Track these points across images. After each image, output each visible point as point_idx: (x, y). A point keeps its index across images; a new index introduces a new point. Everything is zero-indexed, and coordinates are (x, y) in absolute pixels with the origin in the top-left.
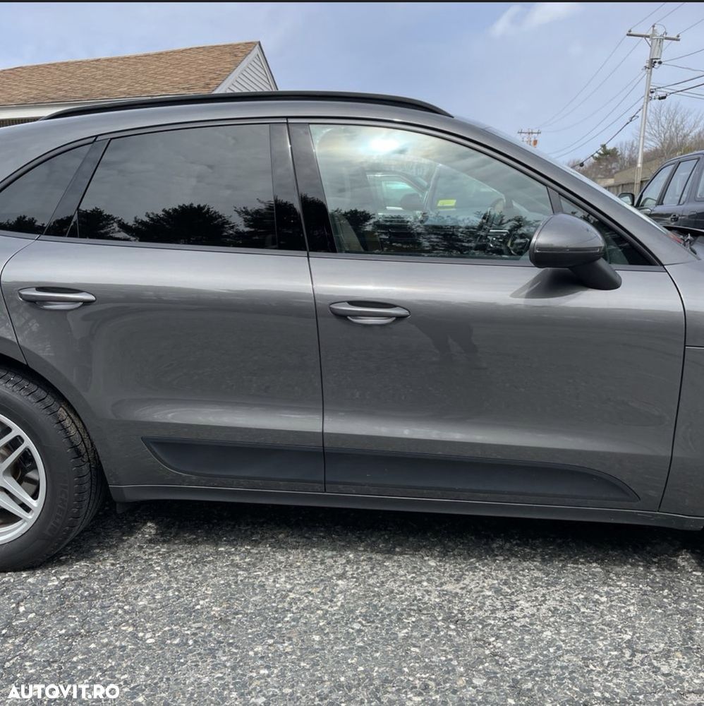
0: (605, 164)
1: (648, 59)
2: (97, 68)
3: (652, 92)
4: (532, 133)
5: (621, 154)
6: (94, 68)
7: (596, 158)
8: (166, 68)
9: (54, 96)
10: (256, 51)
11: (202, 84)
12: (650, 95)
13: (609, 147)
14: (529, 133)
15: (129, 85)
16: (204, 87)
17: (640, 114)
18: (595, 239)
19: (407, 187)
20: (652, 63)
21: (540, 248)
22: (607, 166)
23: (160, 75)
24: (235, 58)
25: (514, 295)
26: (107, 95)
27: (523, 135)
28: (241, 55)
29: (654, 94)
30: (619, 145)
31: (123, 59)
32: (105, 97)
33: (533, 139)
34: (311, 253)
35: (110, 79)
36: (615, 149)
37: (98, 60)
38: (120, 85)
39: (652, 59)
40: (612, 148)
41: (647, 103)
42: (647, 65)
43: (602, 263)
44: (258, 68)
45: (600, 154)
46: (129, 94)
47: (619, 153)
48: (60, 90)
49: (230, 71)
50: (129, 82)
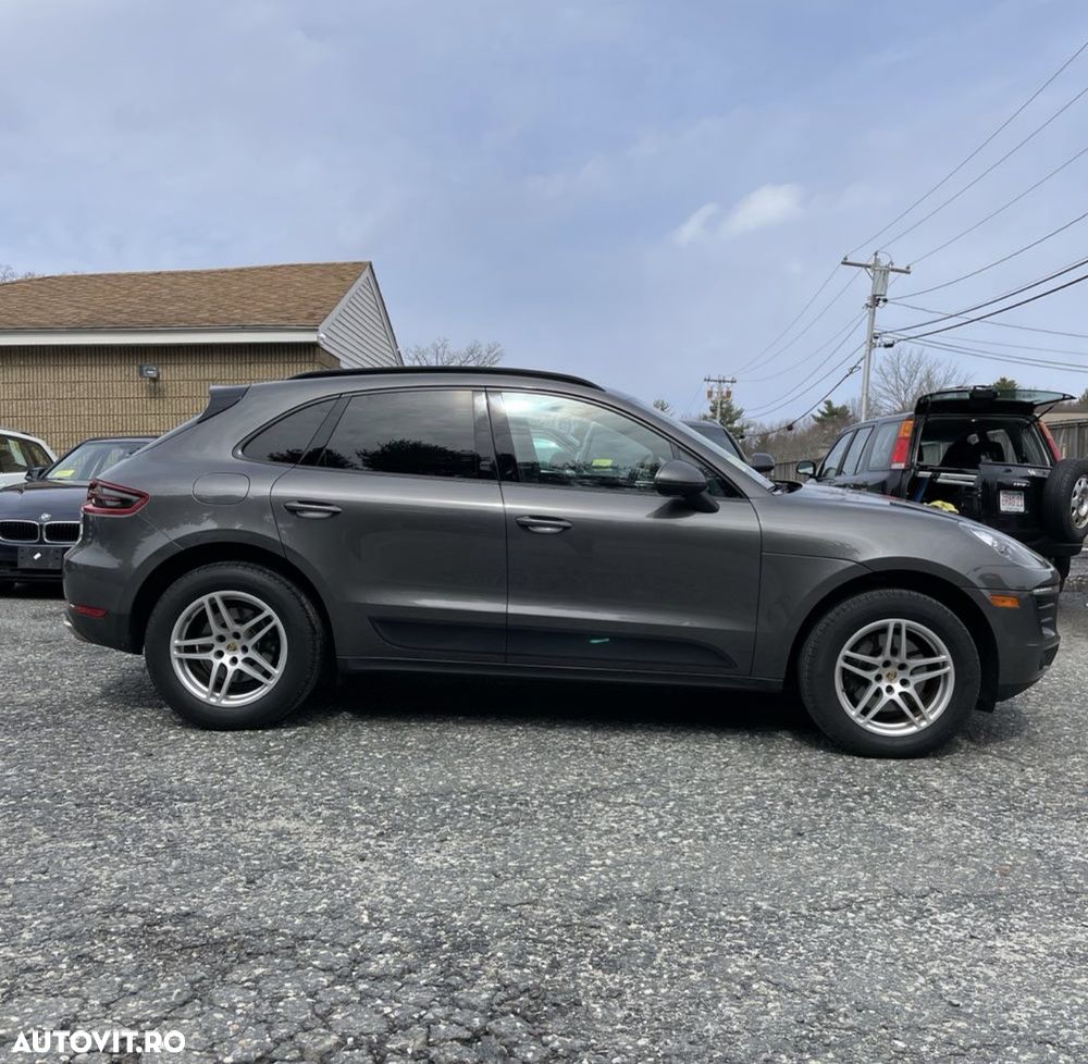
0: (831, 427)
1: (870, 295)
2: (161, 285)
3: (877, 338)
4: (724, 381)
5: (854, 414)
6: (155, 284)
7: (818, 420)
8: (254, 290)
9: (113, 320)
10: (367, 273)
11: (305, 314)
12: (874, 341)
13: (837, 404)
14: (720, 382)
15: (210, 311)
16: (307, 318)
17: (862, 364)
18: (702, 478)
19: (553, 445)
20: (876, 300)
21: (661, 480)
22: (833, 430)
23: (248, 298)
24: (343, 283)
25: (648, 516)
26: (185, 322)
27: (711, 383)
28: (348, 278)
29: (879, 341)
30: (850, 403)
31: (193, 274)
32: (182, 324)
33: (725, 390)
34: (502, 483)
35: (183, 302)
36: (844, 408)
37: (159, 274)
38: (198, 310)
39: (875, 296)
40: (840, 406)
41: (870, 351)
42: (869, 302)
43: (705, 494)
44: (367, 293)
45: (823, 413)
46: (213, 322)
47: (850, 414)
48: (120, 312)
49: (339, 299)
50: (209, 306)
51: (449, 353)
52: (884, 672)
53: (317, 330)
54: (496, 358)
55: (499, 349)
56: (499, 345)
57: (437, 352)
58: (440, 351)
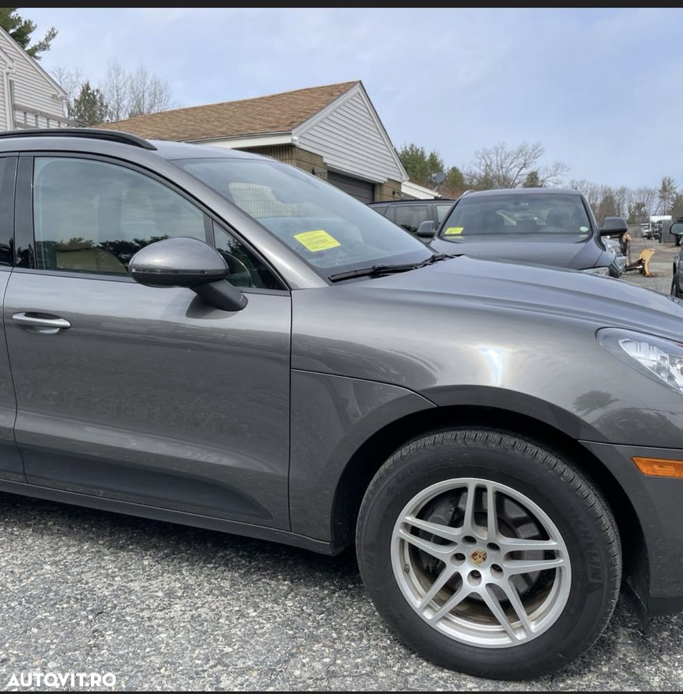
44: (358, 105)
51: (505, 152)
52: (468, 550)
53: (291, 134)
54: (538, 154)
55: (542, 146)
56: (541, 144)
57: (497, 152)
58: (499, 151)
